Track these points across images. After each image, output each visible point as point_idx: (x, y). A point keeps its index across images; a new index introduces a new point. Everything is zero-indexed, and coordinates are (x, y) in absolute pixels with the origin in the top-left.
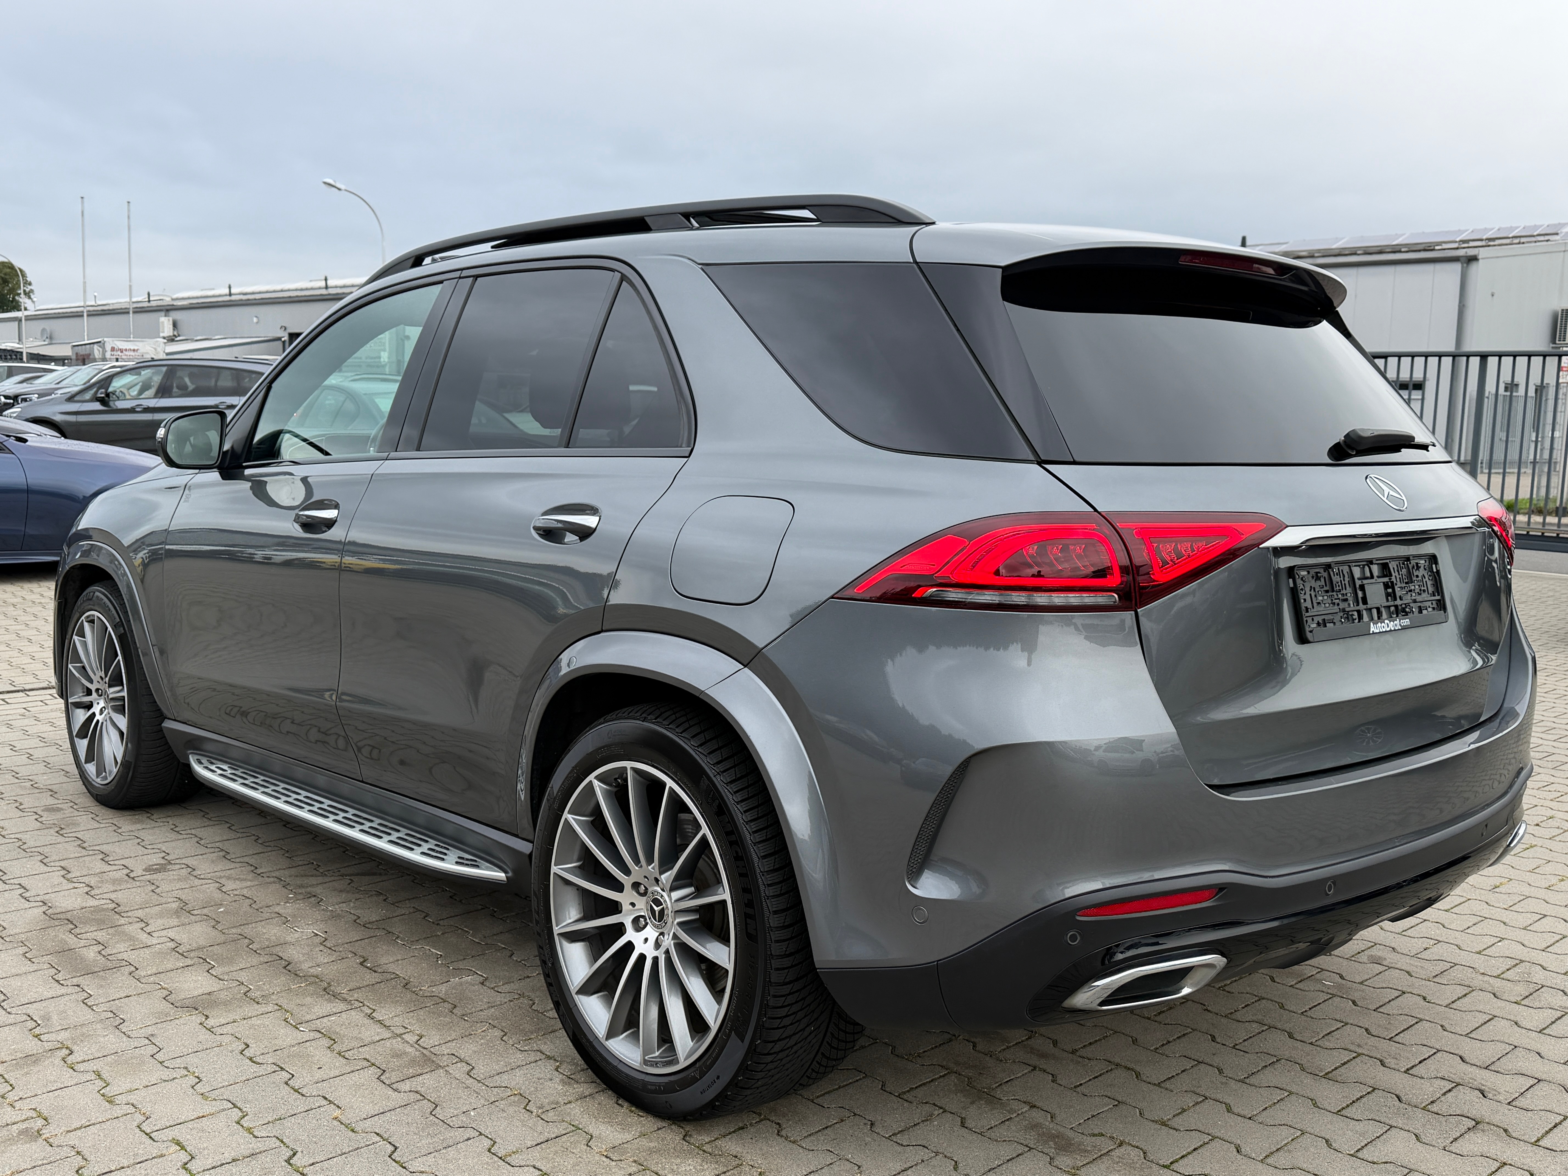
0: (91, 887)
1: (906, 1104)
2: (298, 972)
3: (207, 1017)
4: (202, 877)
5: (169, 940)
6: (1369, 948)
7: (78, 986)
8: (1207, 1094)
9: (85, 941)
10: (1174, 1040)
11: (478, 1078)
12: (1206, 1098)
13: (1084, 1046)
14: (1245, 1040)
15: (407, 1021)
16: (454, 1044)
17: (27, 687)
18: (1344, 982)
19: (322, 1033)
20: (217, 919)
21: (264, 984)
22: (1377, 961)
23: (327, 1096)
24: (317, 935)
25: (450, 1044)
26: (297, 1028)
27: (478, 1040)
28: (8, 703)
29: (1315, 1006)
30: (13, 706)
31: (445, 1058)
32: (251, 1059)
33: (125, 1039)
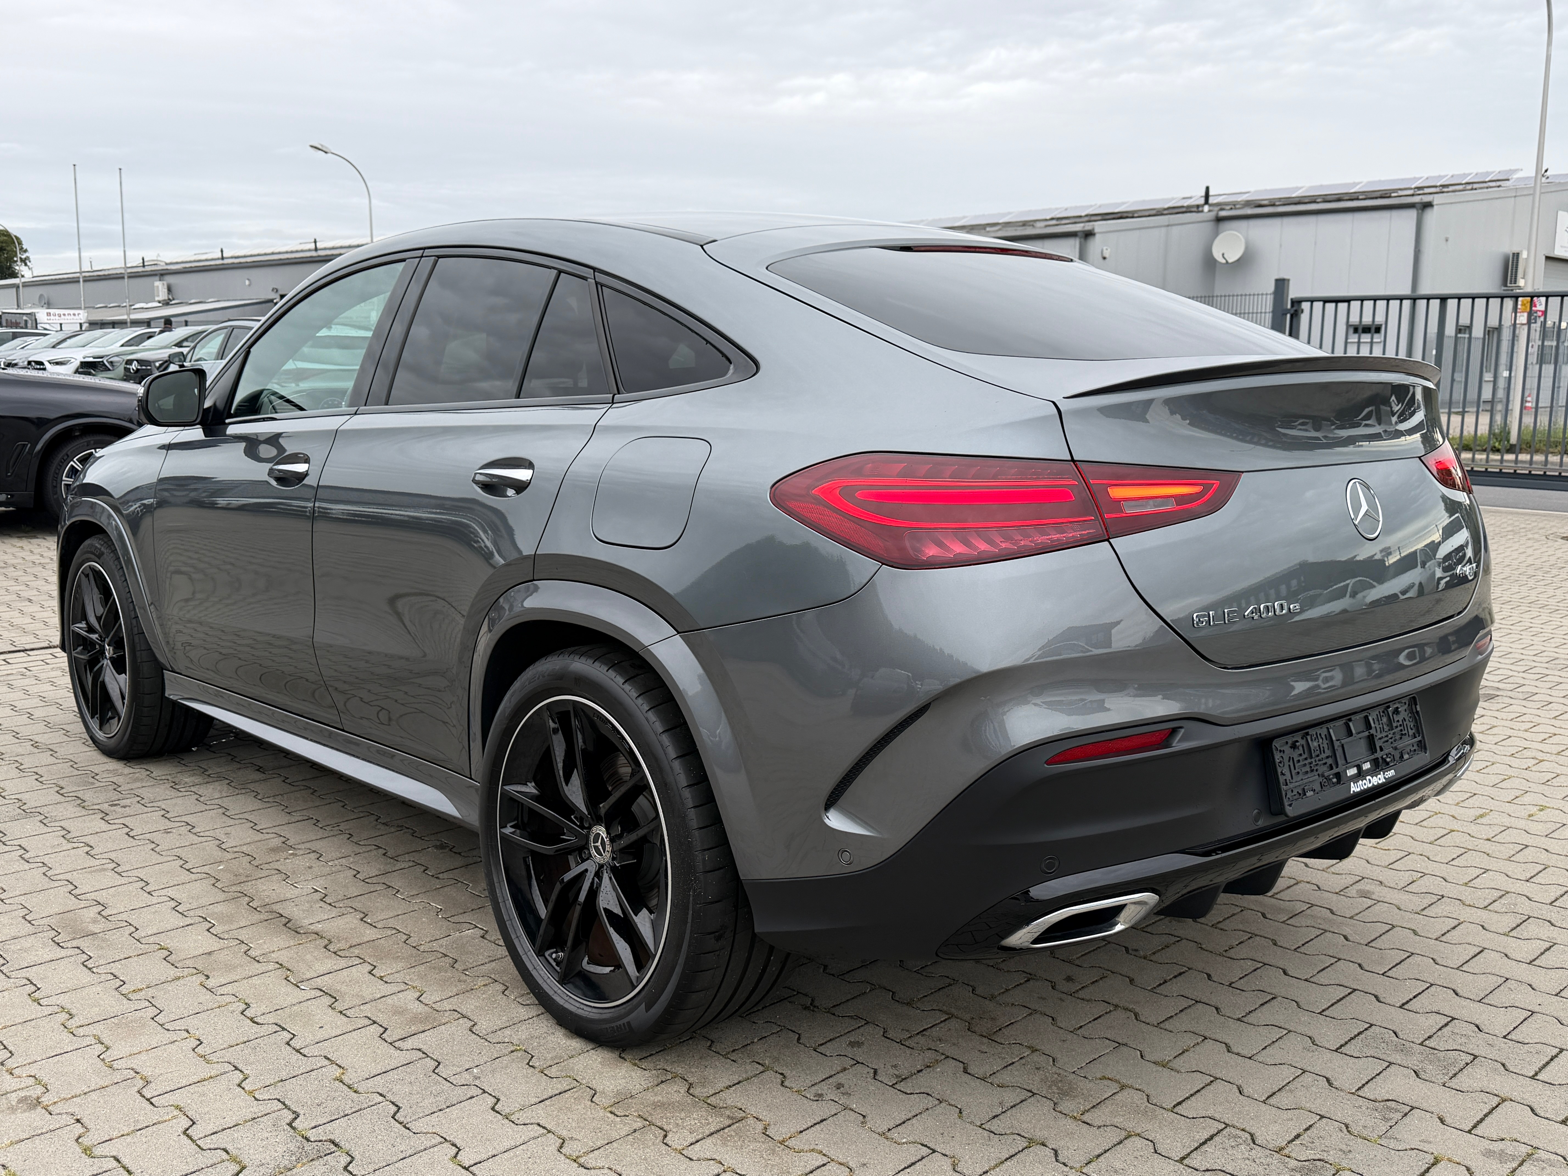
0: (91, 847)
1: (908, 1051)
2: (299, 929)
3: (208, 977)
4: (202, 834)
5: (169, 899)
6: (1357, 882)
7: (78, 948)
8: (1207, 1034)
9: (85, 902)
10: (1171, 979)
11: (480, 1034)
12: (1206, 1039)
13: (1083, 988)
14: (1241, 978)
15: (408, 977)
16: (456, 1000)
17: (28, 647)
18: (1334, 917)
19: (324, 992)
20: (217, 877)
21: (264, 942)
22: (1365, 895)
23: (329, 1056)
24: (317, 891)
25: (451, 999)
26: (298, 987)
27: (480, 995)
28: (9, 663)
29: (1307, 942)
30: (14, 666)
31: (447, 1014)
32: (252, 1020)
33: (125, 1001)
